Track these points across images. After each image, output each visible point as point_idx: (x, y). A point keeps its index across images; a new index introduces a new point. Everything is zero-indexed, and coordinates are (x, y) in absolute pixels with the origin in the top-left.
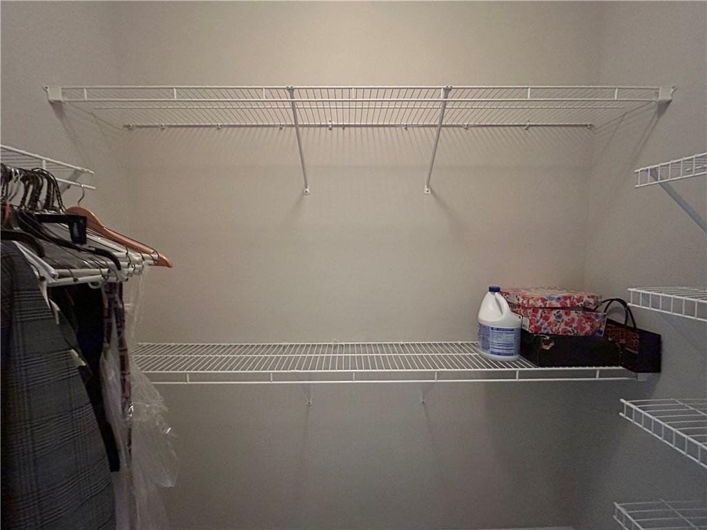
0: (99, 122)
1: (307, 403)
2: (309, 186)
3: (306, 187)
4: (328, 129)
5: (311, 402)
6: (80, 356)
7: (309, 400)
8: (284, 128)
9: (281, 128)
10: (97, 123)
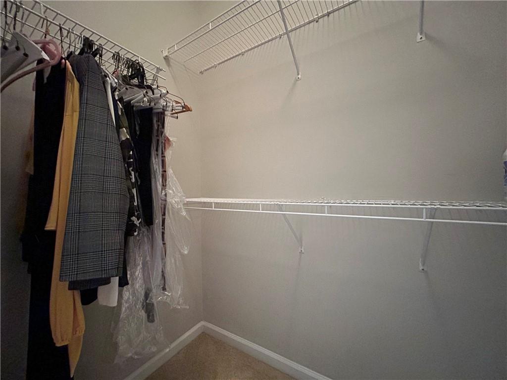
0: (188, 70)
1: (300, 251)
2: (300, 73)
3: (298, 74)
4: (315, 22)
5: (303, 249)
6: (127, 132)
7: (301, 248)
8: (282, 37)
9: (281, 37)
10: (186, 70)
